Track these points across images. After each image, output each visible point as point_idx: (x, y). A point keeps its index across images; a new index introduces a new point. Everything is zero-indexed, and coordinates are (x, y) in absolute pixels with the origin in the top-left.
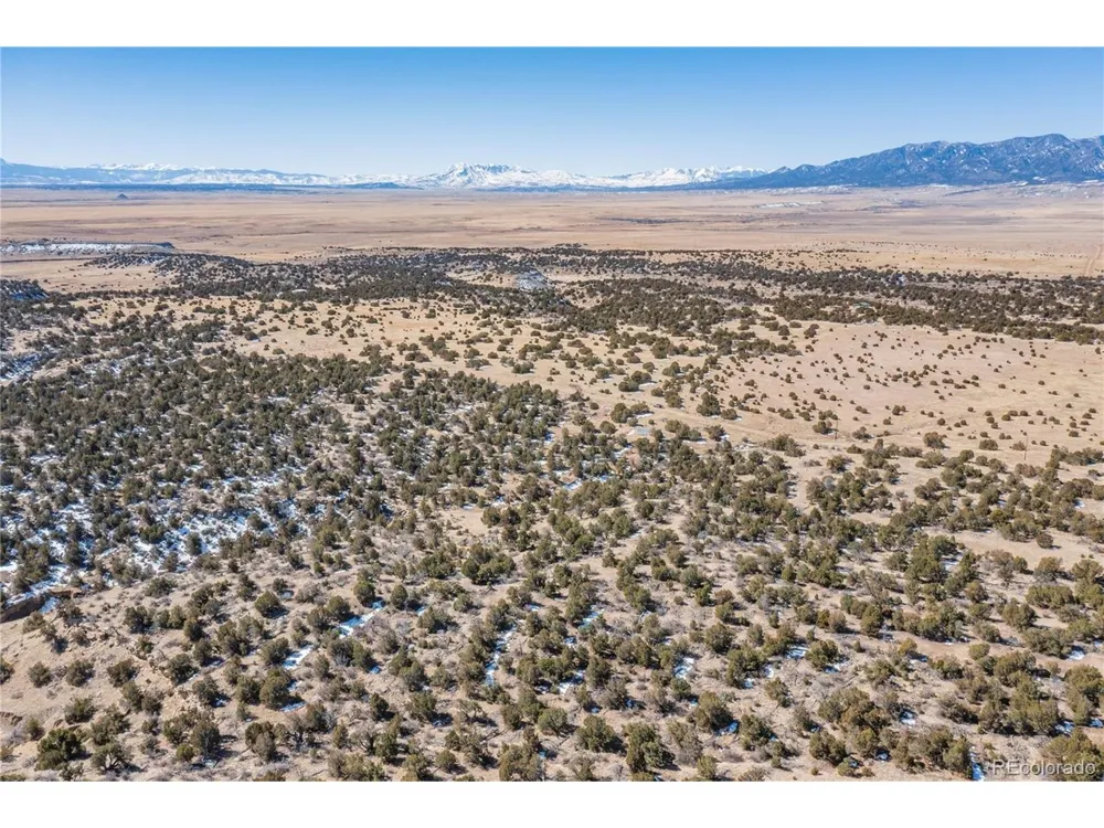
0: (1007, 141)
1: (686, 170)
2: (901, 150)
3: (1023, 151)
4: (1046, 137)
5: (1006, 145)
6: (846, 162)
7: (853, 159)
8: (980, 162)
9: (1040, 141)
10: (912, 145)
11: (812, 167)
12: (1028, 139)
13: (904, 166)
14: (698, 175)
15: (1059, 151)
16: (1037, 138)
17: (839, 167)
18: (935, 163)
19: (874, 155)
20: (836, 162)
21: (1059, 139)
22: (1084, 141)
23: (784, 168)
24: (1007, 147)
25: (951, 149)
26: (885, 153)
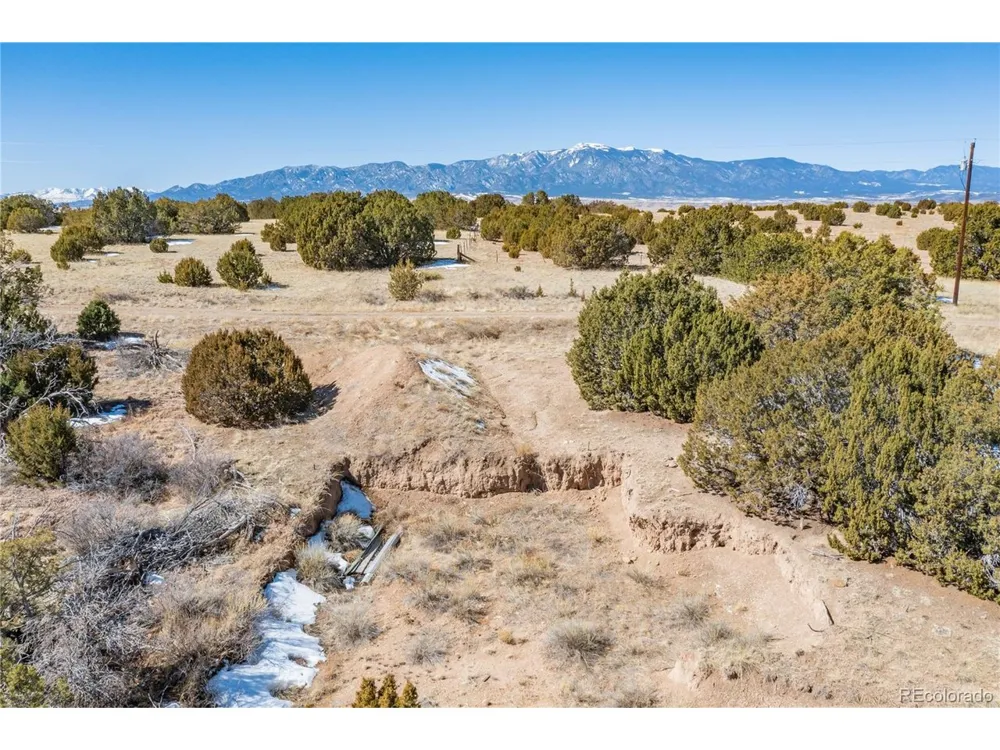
0: (365, 166)
1: (73, 190)
2: (281, 172)
3: (376, 174)
4: (391, 163)
5: (364, 169)
6: (235, 181)
7: (241, 179)
8: (347, 182)
9: (388, 166)
10: (290, 168)
11: (204, 186)
12: (379, 165)
13: (286, 184)
14: (87, 194)
15: (402, 174)
16: (385, 164)
17: (229, 186)
18: (311, 182)
19: (259, 176)
20: (225, 182)
21: (401, 165)
22: (419, 167)
23: (177, 187)
24: (365, 171)
25: (322, 171)
26: (268, 173)
